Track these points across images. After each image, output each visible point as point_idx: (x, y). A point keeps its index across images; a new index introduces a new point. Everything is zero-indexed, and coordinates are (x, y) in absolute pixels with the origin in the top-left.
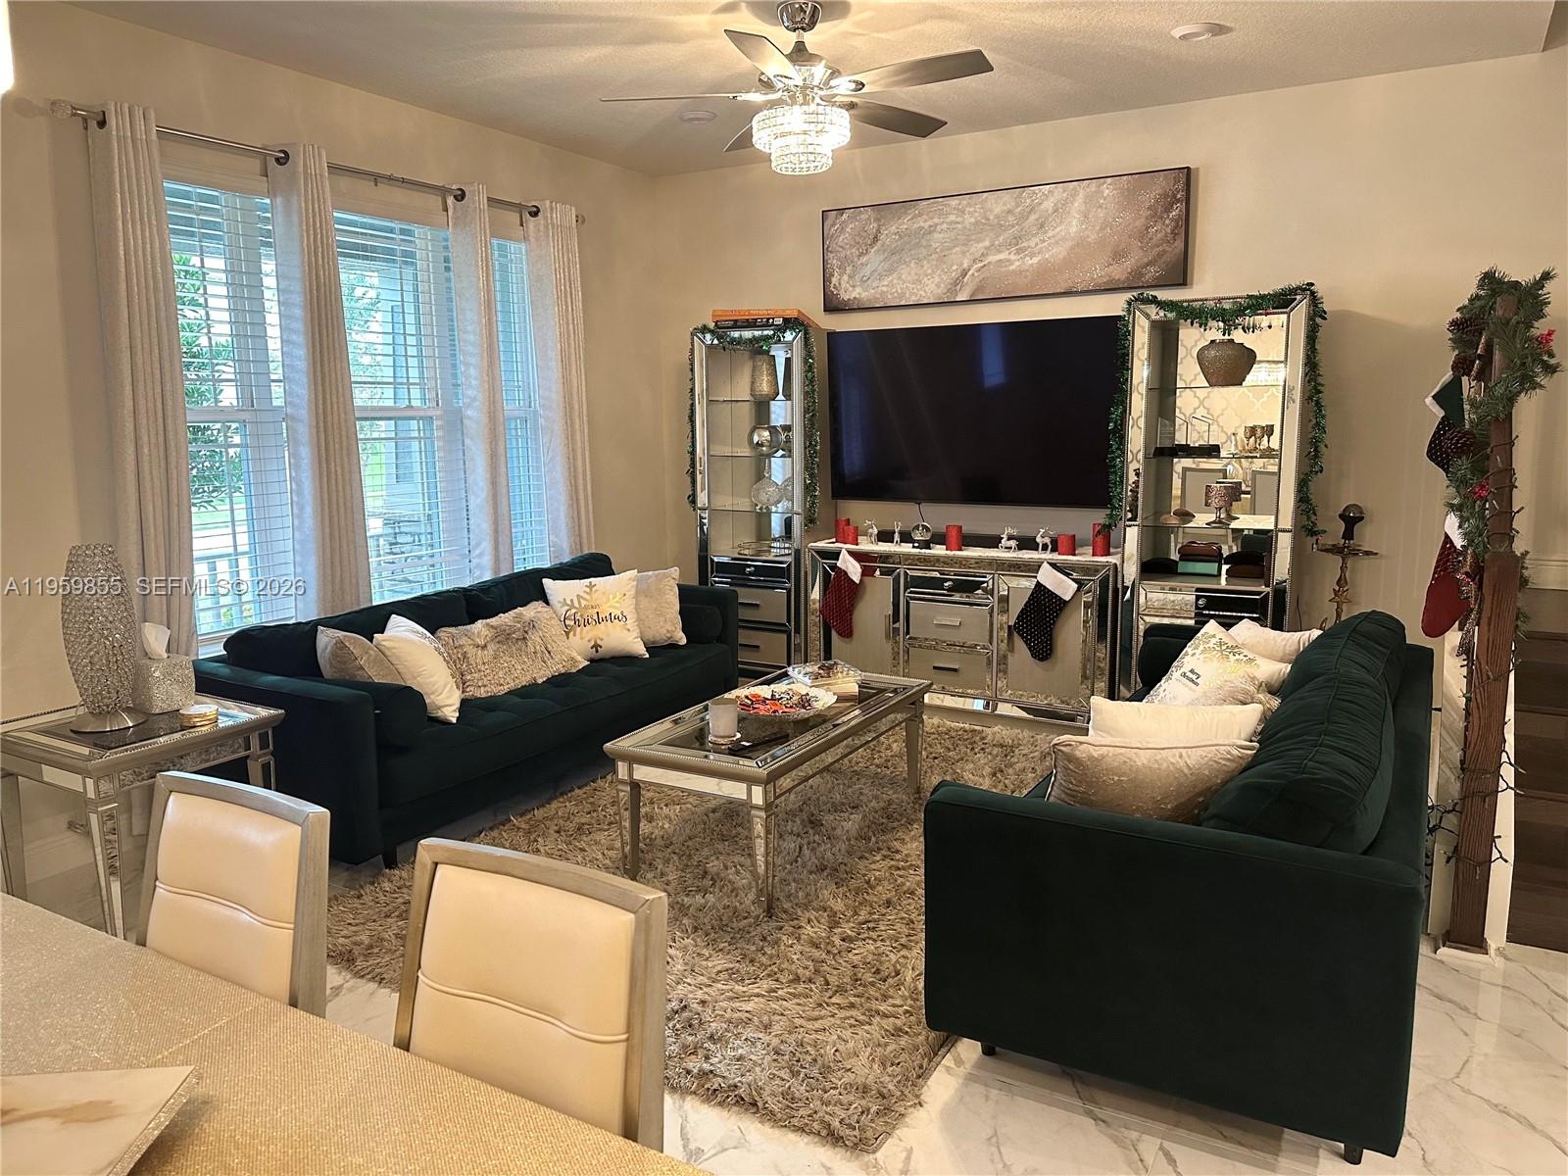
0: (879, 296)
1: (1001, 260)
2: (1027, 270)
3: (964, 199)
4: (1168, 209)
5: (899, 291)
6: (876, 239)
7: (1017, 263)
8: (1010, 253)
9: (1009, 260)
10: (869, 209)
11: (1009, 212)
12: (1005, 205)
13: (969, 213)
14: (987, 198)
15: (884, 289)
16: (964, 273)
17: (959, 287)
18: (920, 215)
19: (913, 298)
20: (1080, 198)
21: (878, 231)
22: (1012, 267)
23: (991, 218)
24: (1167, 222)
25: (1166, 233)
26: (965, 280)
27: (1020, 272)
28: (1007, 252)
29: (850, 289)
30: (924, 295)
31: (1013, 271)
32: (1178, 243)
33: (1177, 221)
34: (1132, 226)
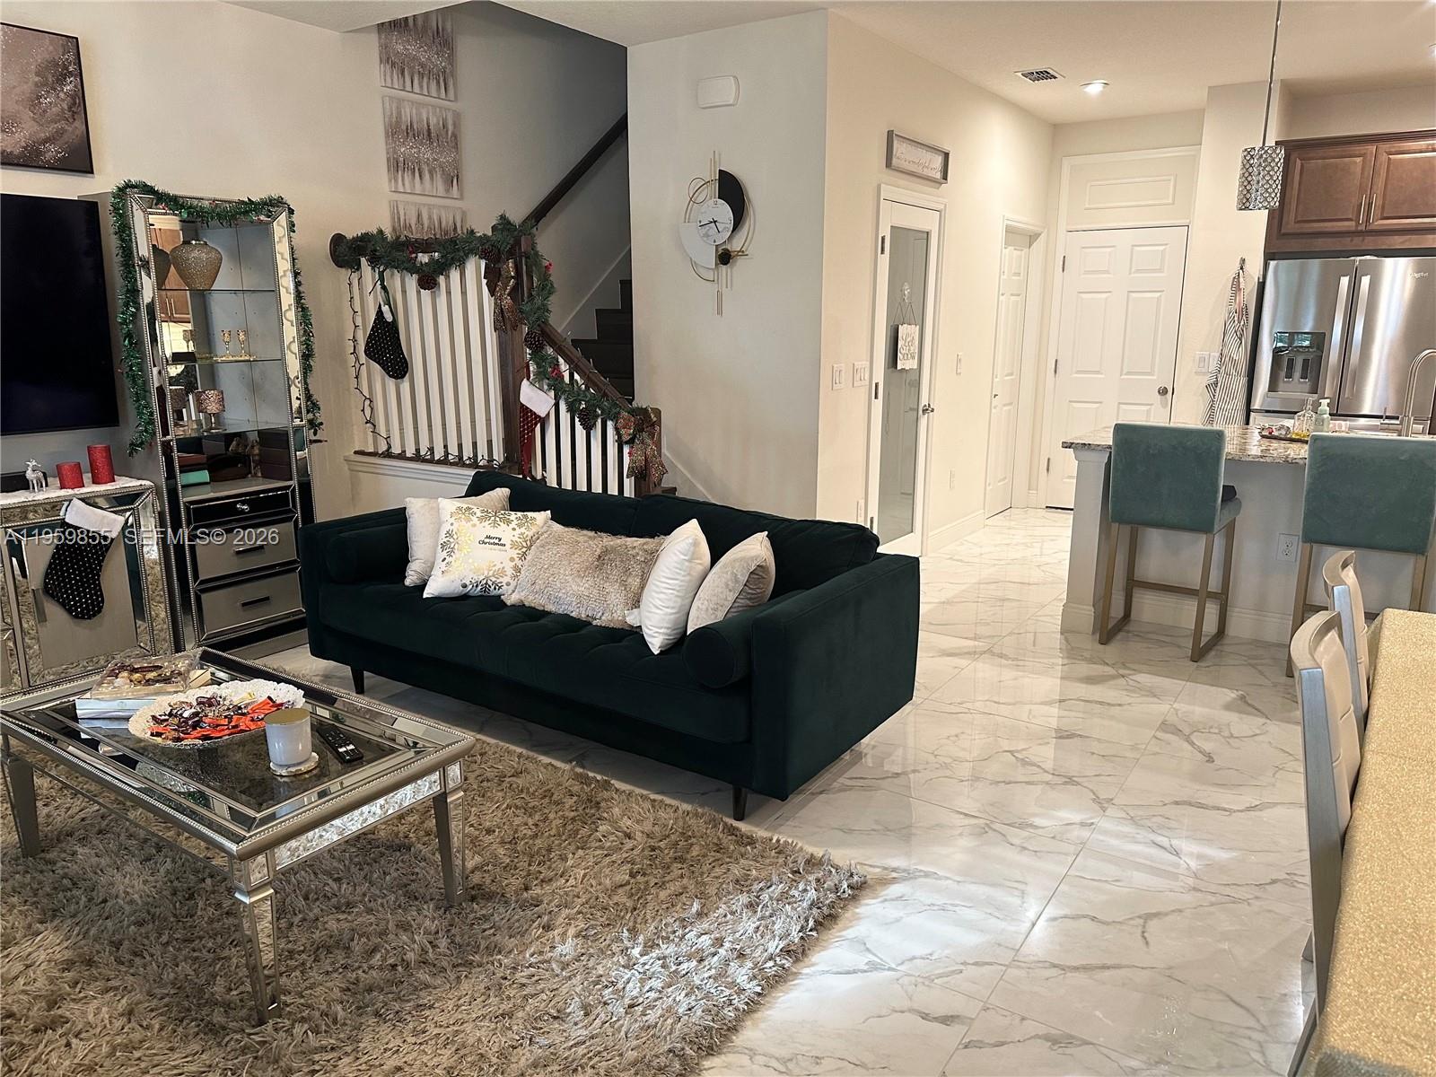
4: (60, 81)
24: (62, 95)
25: (63, 109)
32: (79, 124)
33: (73, 98)
34: (17, 90)
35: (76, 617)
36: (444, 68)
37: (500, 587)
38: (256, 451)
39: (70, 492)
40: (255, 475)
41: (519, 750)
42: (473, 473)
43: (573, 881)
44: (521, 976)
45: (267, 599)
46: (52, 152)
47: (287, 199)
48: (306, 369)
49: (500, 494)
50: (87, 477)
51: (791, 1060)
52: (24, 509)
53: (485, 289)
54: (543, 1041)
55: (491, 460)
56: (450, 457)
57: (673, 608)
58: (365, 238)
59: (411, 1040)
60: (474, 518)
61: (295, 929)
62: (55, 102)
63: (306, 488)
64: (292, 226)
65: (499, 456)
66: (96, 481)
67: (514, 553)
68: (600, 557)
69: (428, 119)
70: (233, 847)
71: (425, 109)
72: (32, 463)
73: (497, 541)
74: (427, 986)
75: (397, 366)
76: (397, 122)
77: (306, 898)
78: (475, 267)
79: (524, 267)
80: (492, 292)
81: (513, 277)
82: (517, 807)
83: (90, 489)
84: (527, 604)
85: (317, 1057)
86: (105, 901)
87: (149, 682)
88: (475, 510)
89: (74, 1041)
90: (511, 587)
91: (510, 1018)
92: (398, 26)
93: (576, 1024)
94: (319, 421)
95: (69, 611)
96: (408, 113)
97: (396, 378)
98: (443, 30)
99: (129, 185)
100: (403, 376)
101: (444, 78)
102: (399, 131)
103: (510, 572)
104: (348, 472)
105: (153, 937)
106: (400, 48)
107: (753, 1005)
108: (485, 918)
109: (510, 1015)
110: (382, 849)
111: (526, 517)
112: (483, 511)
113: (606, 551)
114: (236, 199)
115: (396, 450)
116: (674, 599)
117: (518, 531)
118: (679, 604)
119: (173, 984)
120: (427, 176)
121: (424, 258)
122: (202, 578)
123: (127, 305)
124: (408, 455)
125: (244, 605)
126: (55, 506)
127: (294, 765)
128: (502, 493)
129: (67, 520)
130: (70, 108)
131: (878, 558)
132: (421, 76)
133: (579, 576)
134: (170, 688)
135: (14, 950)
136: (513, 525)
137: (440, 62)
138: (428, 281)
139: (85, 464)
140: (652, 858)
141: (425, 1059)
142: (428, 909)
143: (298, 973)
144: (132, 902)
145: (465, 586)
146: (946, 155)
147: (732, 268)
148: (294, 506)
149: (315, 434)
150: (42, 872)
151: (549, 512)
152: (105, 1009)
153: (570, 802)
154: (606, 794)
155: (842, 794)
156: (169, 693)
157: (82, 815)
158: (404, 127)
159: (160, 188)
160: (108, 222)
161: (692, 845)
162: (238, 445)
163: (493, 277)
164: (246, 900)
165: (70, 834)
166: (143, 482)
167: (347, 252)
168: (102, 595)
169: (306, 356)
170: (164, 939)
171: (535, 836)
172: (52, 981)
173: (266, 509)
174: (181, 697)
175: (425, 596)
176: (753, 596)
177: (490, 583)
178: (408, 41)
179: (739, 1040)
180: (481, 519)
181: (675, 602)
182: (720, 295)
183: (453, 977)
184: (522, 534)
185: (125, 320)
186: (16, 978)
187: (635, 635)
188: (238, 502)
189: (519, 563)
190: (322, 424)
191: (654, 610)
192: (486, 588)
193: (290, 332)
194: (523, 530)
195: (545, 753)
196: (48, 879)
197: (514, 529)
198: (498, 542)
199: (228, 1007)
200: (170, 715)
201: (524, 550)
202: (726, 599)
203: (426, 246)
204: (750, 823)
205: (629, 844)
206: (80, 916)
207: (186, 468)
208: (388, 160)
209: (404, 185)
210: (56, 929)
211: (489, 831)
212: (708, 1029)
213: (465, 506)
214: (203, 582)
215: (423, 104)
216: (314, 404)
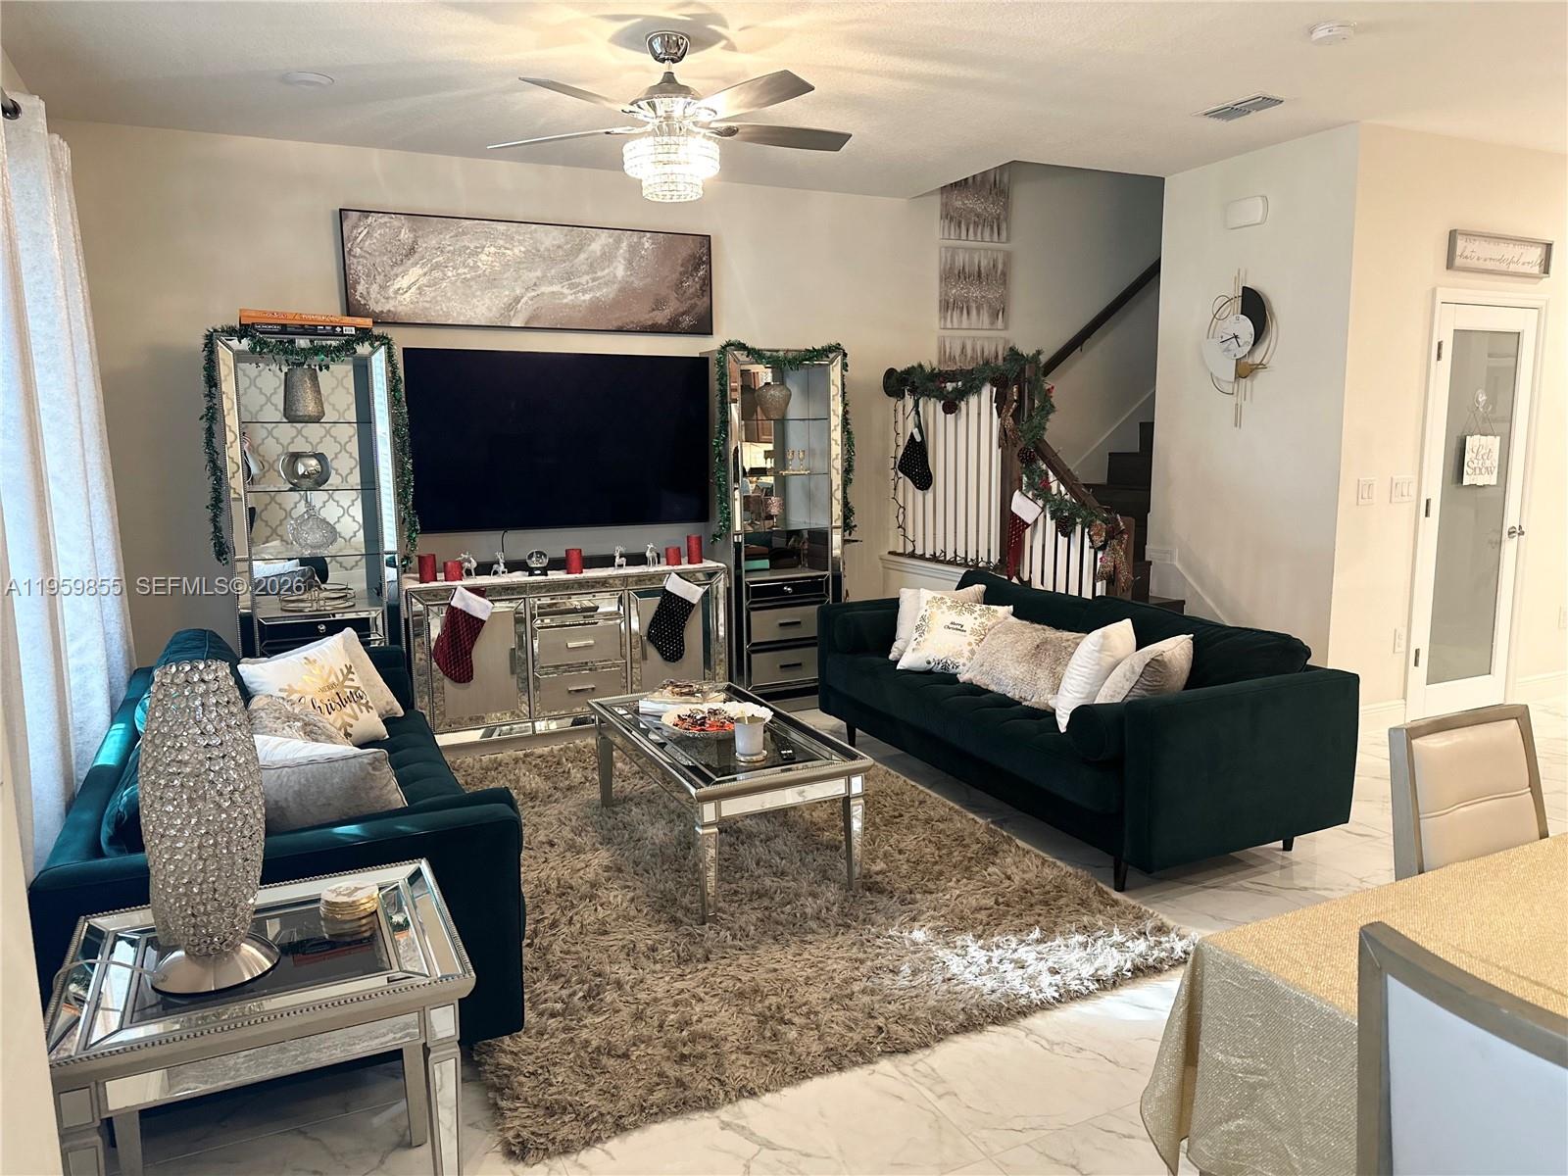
0: (420, 312)
1: (553, 292)
2: (581, 306)
3: (512, 226)
4: (696, 269)
5: (445, 309)
6: (412, 251)
7: (570, 297)
8: (563, 287)
9: (562, 293)
10: (402, 217)
11: (559, 247)
12: (554, 239)
13: (519, 241)
14: (535, 229)
15: (428, 305)
16: (517, 300)
17: (512, 312)
18: (464, 233)
19: (462, 318)
20: (624, 245)
21: (415, 242)
22: (565, 301)
23: (542, 249)
24: (697, 279)
25: (696, 289)
26: (519, 305)
27: (573, 307)
28: (560, 286)
29: (383, 300)
30: (473, 316)
31: (567, 304)
32: (706, 299)
33: (704, 280)
34: (669, 278)
35: (665, 659)
36: (999, 215)
37: (957, 667)
38: (806, 547)
39: (671, 568)
40: (804, 565)
41: (952, 804)
42: (963, 571)
43: (948, 897)
44: (879, 942)
45: (800, 664)
46: (687, 321)
47: (844, 345)
48: (846, 482)
49: (977, 589)
50: (685, 560)
51: (1058, 1044)
52: (640, 578)
53: (995, 410)
54: (877, 981)
55: (989, 562)
56: (958, 558)
57: (1082, 693)
58: (910, 371)
59: (790, 957)
60: (944, 607)
61: (744, 880)
62: (692, 285)
63: (837, 579)
64: (845, 366)
65: (995, 558)
66: (690, 563)
67: (972, 639)
68: (1038, 646)
69: (979, 262)
70: (693, 791)
71: (978, 253)
72: (650, 546)
73: (959, 627)
74: (814, 932)
75: (923, 478)
76: (950, 268)
77: (758, 864)
78: (987, 391)
79: (1026, 391)
80: (999, 415)
81: (1015, 401)
82: (930, 841)
83: (685, 566)
84: (974, 683)
85: (728, 950)
86: (639, 840)
87: (682, 694)
88: (947, 600)
89: (599, 908)
90: (966, 668)
91: (861, 963)
92: (961, 185)
93: (904, 978)
94: (853, 524)
95: (662, 654)
96: (961, 259)
97: (922, 489)
98: (1000, 181)
99: (729, 344)
100: (927, 488)
101: (997, 223)
102: (953, 275)
103: (967, 654)
104: (881, 569)
105: (659, 864)
106: (958, 204)
107: (1044, 1006)
108: (872, 902)
109: (862, 962)
110: (819, 846)
111: (989, 609)
112: (953, 602)
113: (1045, 642)
114: (804, 349)
115: (919, 552)
116: (1083, 685)
117: (979, 620)
118: (1087, 691)
119: (662, 892)
120: (974, 312)
121: (950, 386)
122: (753, 641)
123: (720, 433)
124: (927, 556)
125: (782, 667)
126: (661, 576)
127: (749, 755)
128: (979, 588)
129: (667, 588)
130: (701, 288)
131: (1306, 670)
132: (976, 224)
133: (1018, 661)
134: (693, 700)
135: (583, 856)
136: (975, 615)
137: (993, 210)
138: (950, 408)
139: (684, 550)
140: (1022, 898)
141: (794, 970)
142: (834, 888)
143: (736, 905)
144: (654, 844)
145: (929, 663)
146: (1549, 246)
147: (1252, 381)
148: (827, 591)
149: (850, 534)
150: (609, 818)
151: (1011, 607)
152: (620, 896)
153: (975, 847)
154: (1006, 847)
155: (1233, 892)
156: (692, 703)
157: (642, 790)
158: (956, 272)
159: (749, 345)
160: (714, 371)
161: (1062, 897)
162: (795, 541)
163: (1001, 401)
164: (700, 831)
165: (631, 800)
166: (719, 564)
167: (898, 383)
168: (683, 645)
169: (848, 471)
170: (665, 867)
171: (936, 863)
172: (597, 874)
173: (807, 591)
174: (699, 707)
175: (898, 668)
176: (1150, 688)
177: (949, 662)
178: (967, 197)
179: (1024, 1022)
180: (949, 608)
181: (1084, 688)
182: (1238, 409)
183: (833, 931)
184: (983, 623)
185: (718, 443)
186: (579, 870)
187: (1051, 714)
188: (784, 585)
189: (974, 646)
190: (855, 526)
191: (1066, 694)
192: (945, 667)
193: (836, 450)
194: (983, 620)
195: (974, 812)
196: (611, 822)
197: (976, 618)
198: (961, 628)
199: (688, 910)
200: (689, 716)
201: (982, 637)
202: (1123, 688)
203: (951, 376)
204: (1129, 896)
205: (1007, 883)
206: (622, 846)
207: (750, 557)
208: (940, 301)
209: (952, 321)
210: (608, 850)
211: (900, 852)
212: (1001, 1006)
213: (939, 596)
214: (754, 645)
215: (979, 248)
216: (849, 509)
